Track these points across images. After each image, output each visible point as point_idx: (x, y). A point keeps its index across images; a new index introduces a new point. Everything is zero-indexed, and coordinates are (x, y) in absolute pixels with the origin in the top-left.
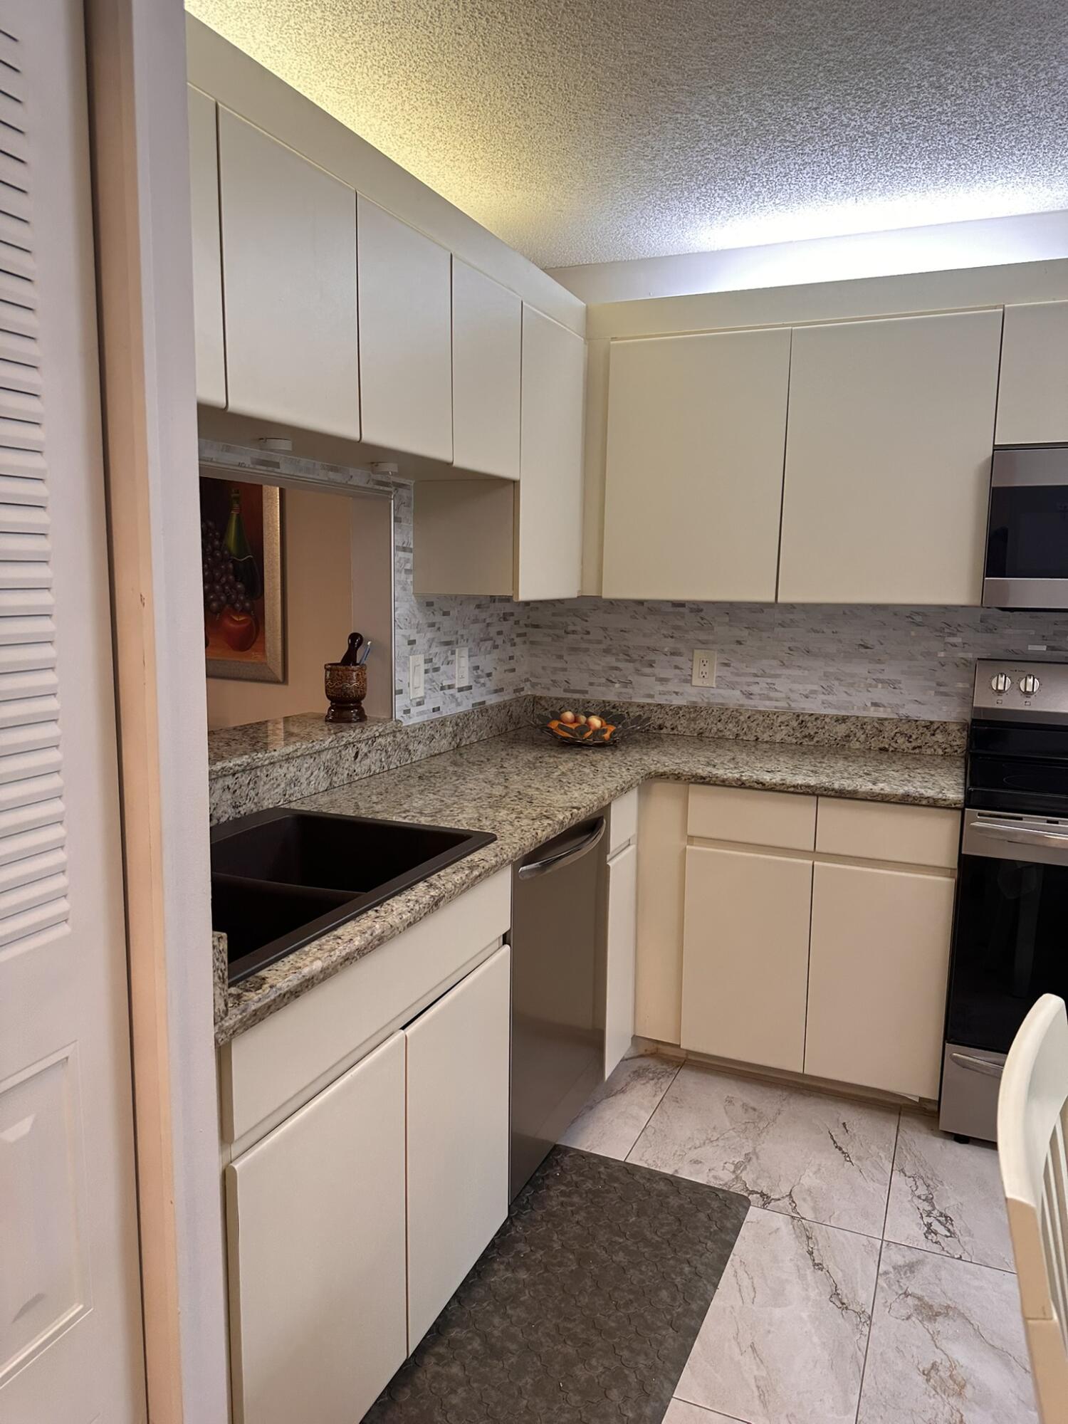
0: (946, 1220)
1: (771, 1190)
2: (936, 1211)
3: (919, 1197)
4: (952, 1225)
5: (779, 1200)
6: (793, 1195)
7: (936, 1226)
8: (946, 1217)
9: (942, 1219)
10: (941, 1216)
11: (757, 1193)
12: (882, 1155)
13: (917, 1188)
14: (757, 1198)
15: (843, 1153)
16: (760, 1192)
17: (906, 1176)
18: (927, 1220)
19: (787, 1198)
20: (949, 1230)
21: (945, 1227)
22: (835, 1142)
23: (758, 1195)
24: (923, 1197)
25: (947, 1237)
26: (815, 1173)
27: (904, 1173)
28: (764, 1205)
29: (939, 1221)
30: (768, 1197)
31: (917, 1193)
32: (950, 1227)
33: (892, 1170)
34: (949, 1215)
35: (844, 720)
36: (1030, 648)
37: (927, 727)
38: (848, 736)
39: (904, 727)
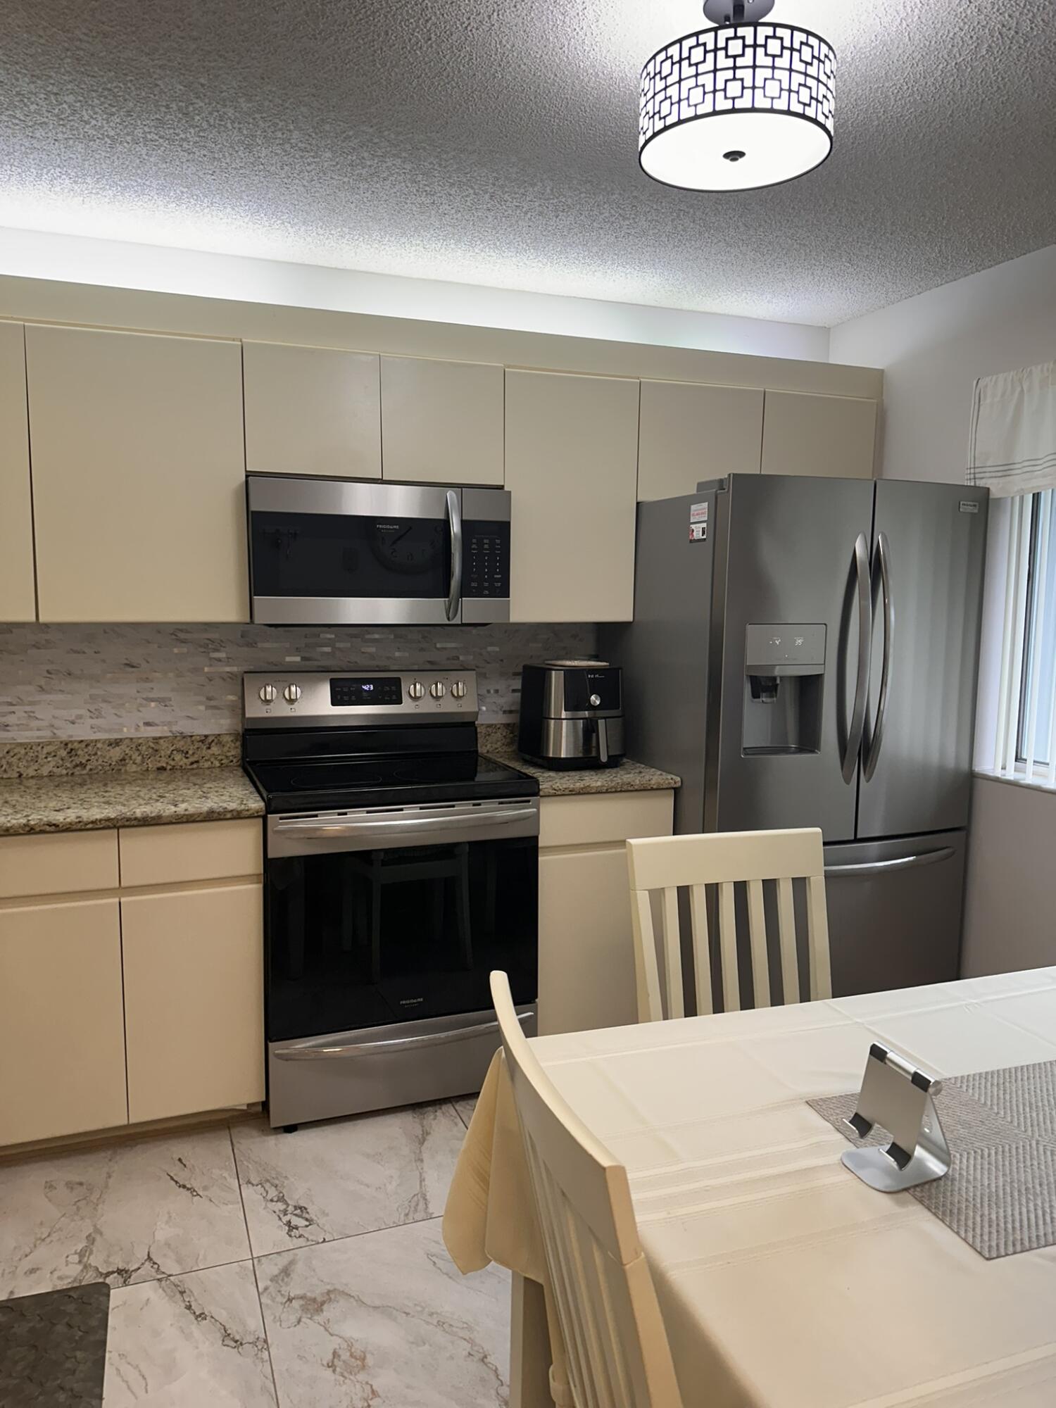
0: (302, 1211)
1: (128, 1263)
2: (290, 1207)
3: (272, 1201)
4: (308, 1213)
5: (139, 1268)
6: (151, 1256)
7: (296, 1221)
8: (300, 1208)
9: (298, 1212)
10: (296, 1209)
11: (113, 1272)
12: (226, 1175)
13: (267, 1192)
14: (115, 1278)
15: (188, 1189)
16: (115, 1270)
17: (253, 1185)
18: (285, 1219)
19: (147, 1263)
20: (307, 1220)
21: (303, 1218)
22: (176, 1182)
23: (116, 1274)
24: (275, 1199)
25: (307, 1226)
26: (167, 1222)
27: (250, 1183)
28: (125, 1282)
29: (296, 1215)
30: (126, 1272)
31: (269, 1197)
32: (307, 1216)
33: (240, 1186)
34: (302, 1205)
35: (117, 743)
36: (288, 659)
37: (202, 741)
38: (123, 759)
39: (180, 744)
